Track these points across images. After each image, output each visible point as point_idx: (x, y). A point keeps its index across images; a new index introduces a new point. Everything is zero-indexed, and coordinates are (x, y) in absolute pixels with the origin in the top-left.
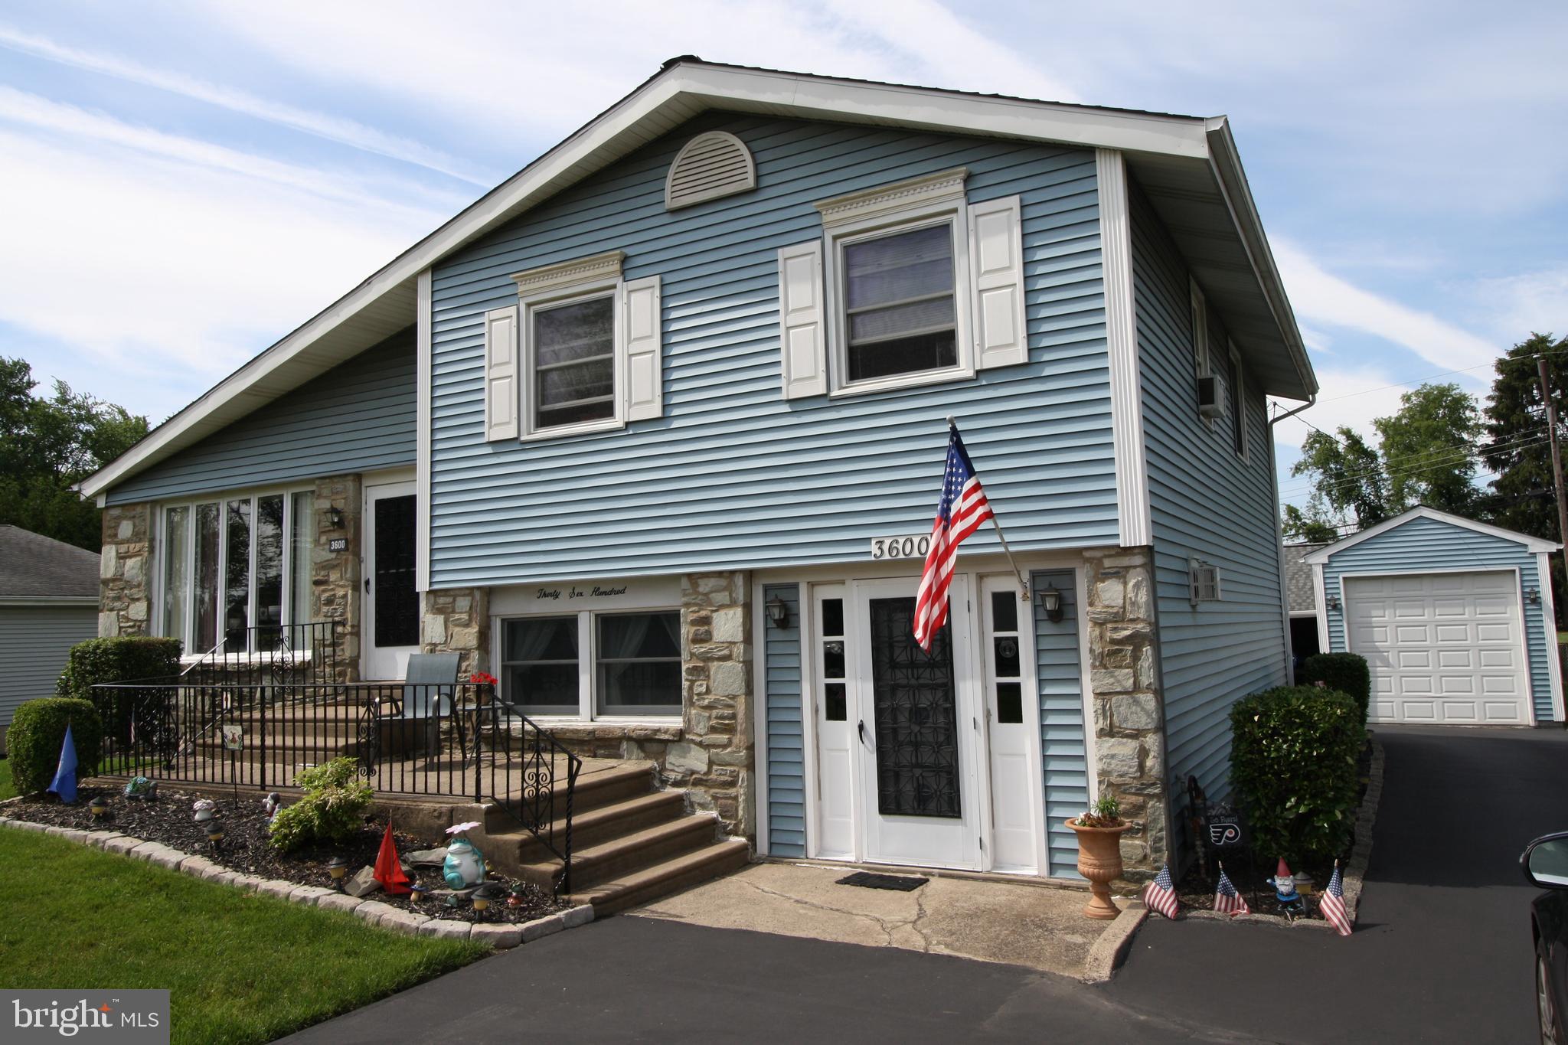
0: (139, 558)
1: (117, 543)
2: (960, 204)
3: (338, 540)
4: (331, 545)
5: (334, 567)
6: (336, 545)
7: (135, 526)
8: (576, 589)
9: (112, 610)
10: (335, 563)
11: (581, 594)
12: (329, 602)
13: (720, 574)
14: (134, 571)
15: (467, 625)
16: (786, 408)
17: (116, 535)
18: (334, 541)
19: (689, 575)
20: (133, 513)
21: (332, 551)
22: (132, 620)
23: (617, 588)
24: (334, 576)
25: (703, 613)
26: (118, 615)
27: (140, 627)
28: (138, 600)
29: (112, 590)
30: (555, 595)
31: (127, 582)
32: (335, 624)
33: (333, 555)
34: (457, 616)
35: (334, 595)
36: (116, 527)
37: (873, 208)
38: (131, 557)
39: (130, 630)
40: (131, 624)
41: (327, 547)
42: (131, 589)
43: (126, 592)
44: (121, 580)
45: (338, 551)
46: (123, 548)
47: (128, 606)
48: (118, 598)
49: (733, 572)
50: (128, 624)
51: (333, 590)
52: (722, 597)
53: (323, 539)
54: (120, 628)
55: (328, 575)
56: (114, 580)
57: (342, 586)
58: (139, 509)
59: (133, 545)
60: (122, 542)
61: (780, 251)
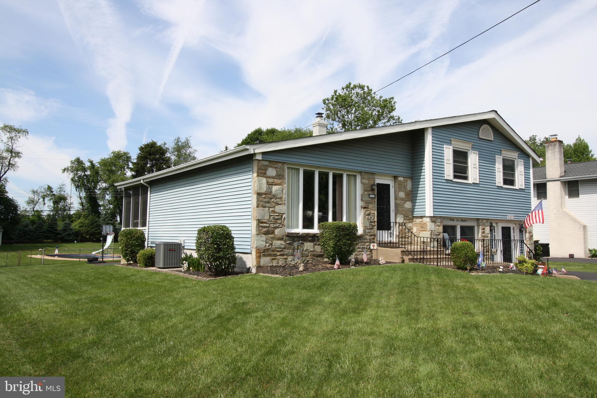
0: (281, 186)
1: (266, 177)
2: (517, 158)
3: (372, 194)
4: (369, 196)
5: (371, 203)
6: (371, 196)
7: (277, 172)
8: (458, 219)
9: (264, 207)
10: (371, 202)
11: (458, 221)
12: (369, 215)
13: (486, 219)
14: (279, 192)
15: (440, 226)
16: (496, 187)
17: (265, 173)
18: (371, 194)
19: (482, 219)
20: (276, 166)
21: (369, 197)
22: (278, 213)
23: (466, 220)
24: (370, 206)
25: (484, 227)
26: (269, 210)
27: (282, 216)
28: (280, 204)
29: (264, 198)
30: (453, 220)
31: (274, 196)
32: (371, 222)
33: (370, 199)
34: (438, 224)
35: (371, 212)
36: (266, 170)
37: (508, 153)
38: (276, 185)
39: (277, 217)
40: (278, 214)
41: (368, 196)
42: (276, 199)
43: (272, 200)
44: (270, 194)
45: (372, 198)
46: (271, 180)
47: (274, 207)
48: (269, 202)
49: (488, 219)
50: (276, 214)
51: (370, 211)
52: (486, 224)
53: (366, 193)
54: (270, 216)
55: (369, 206)
56: (265, 194)
57: (373, 210)
58: (280, 165)
59: (277, 180)
60: (269, 177)
61: (496, 155)
